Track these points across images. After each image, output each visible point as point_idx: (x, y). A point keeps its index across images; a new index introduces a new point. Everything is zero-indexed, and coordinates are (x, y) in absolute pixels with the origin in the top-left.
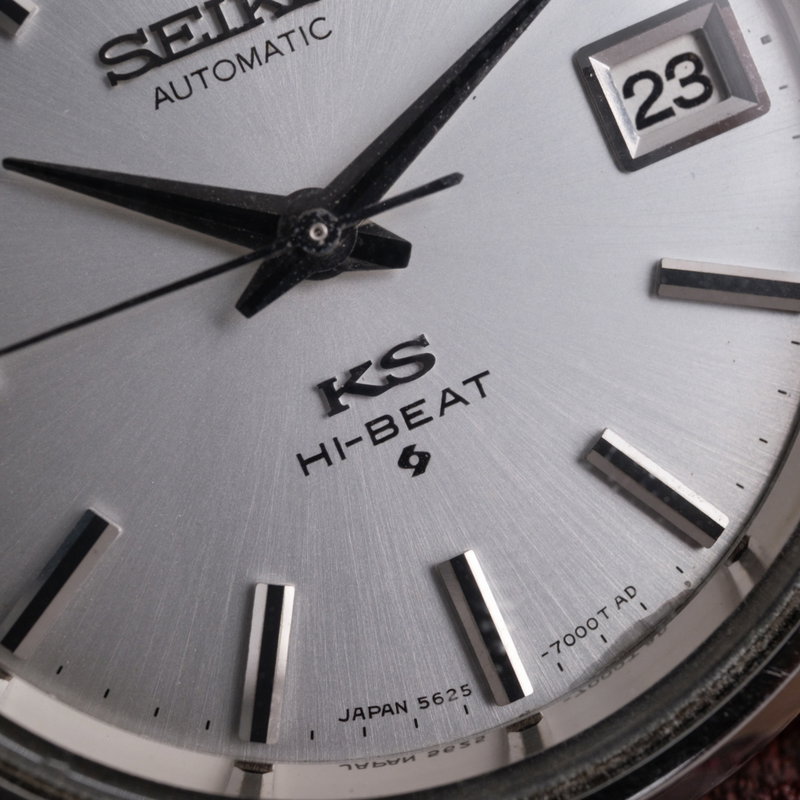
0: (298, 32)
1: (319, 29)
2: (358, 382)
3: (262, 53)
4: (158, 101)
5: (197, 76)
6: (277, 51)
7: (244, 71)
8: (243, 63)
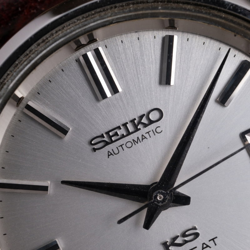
0: (152, 131)
1: (159, 130)
2: (175, 242)
3: (141, 139)
4: (109, 155)
5: (121, 147)
6: (145, 138)
7: (135, 145)
8: (135, 142)
